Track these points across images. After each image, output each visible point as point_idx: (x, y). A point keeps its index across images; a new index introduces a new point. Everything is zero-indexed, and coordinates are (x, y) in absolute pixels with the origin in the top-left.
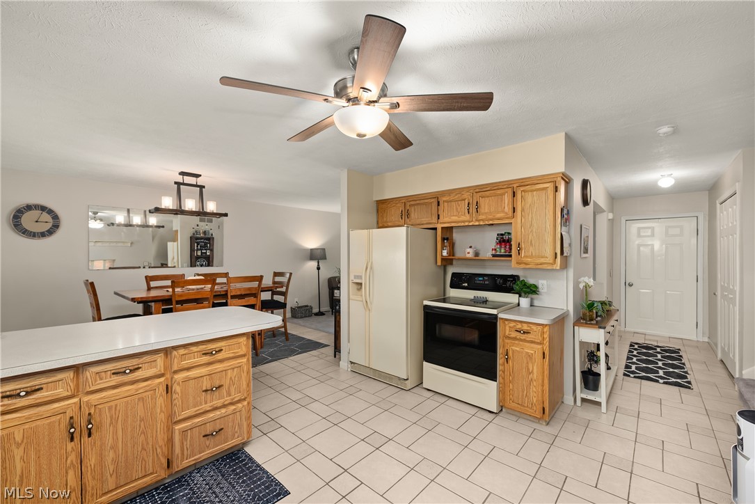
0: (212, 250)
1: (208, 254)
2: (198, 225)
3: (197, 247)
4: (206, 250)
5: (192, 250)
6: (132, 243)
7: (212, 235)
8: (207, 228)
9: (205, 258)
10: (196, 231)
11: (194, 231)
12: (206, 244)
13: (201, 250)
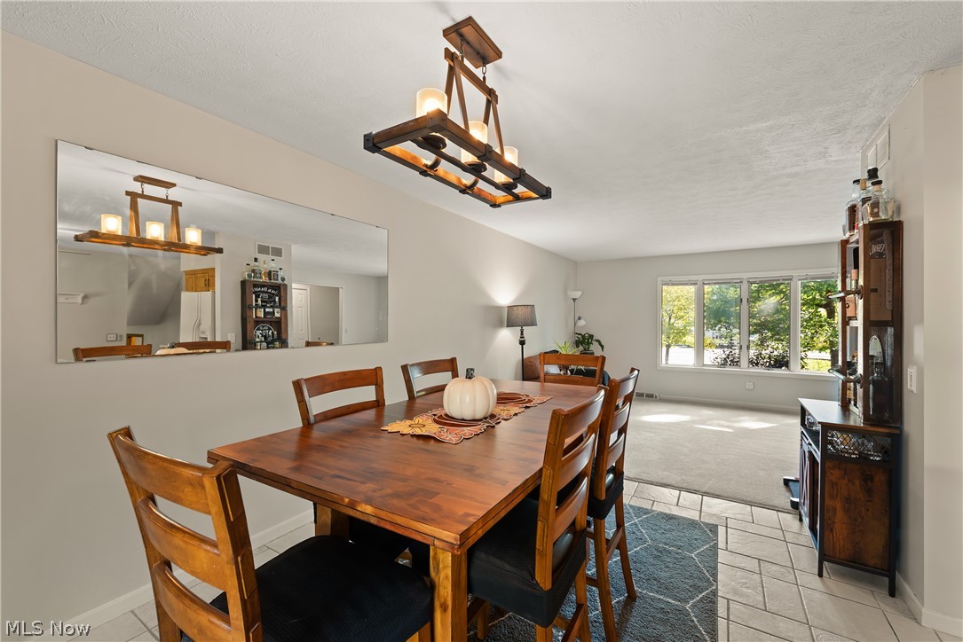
0: (284, 309)
1: (277, 315)
2: (256, 260)
3: (256, 301)
4: (271, 307)
5: (245, 307)
6: (85, 297)
7: (283, 279)
8: (273, 266)
9: (271, 323)
10: (253, 271)
11: (250, 268)
12: (271, 296)
13: (264, 307)
